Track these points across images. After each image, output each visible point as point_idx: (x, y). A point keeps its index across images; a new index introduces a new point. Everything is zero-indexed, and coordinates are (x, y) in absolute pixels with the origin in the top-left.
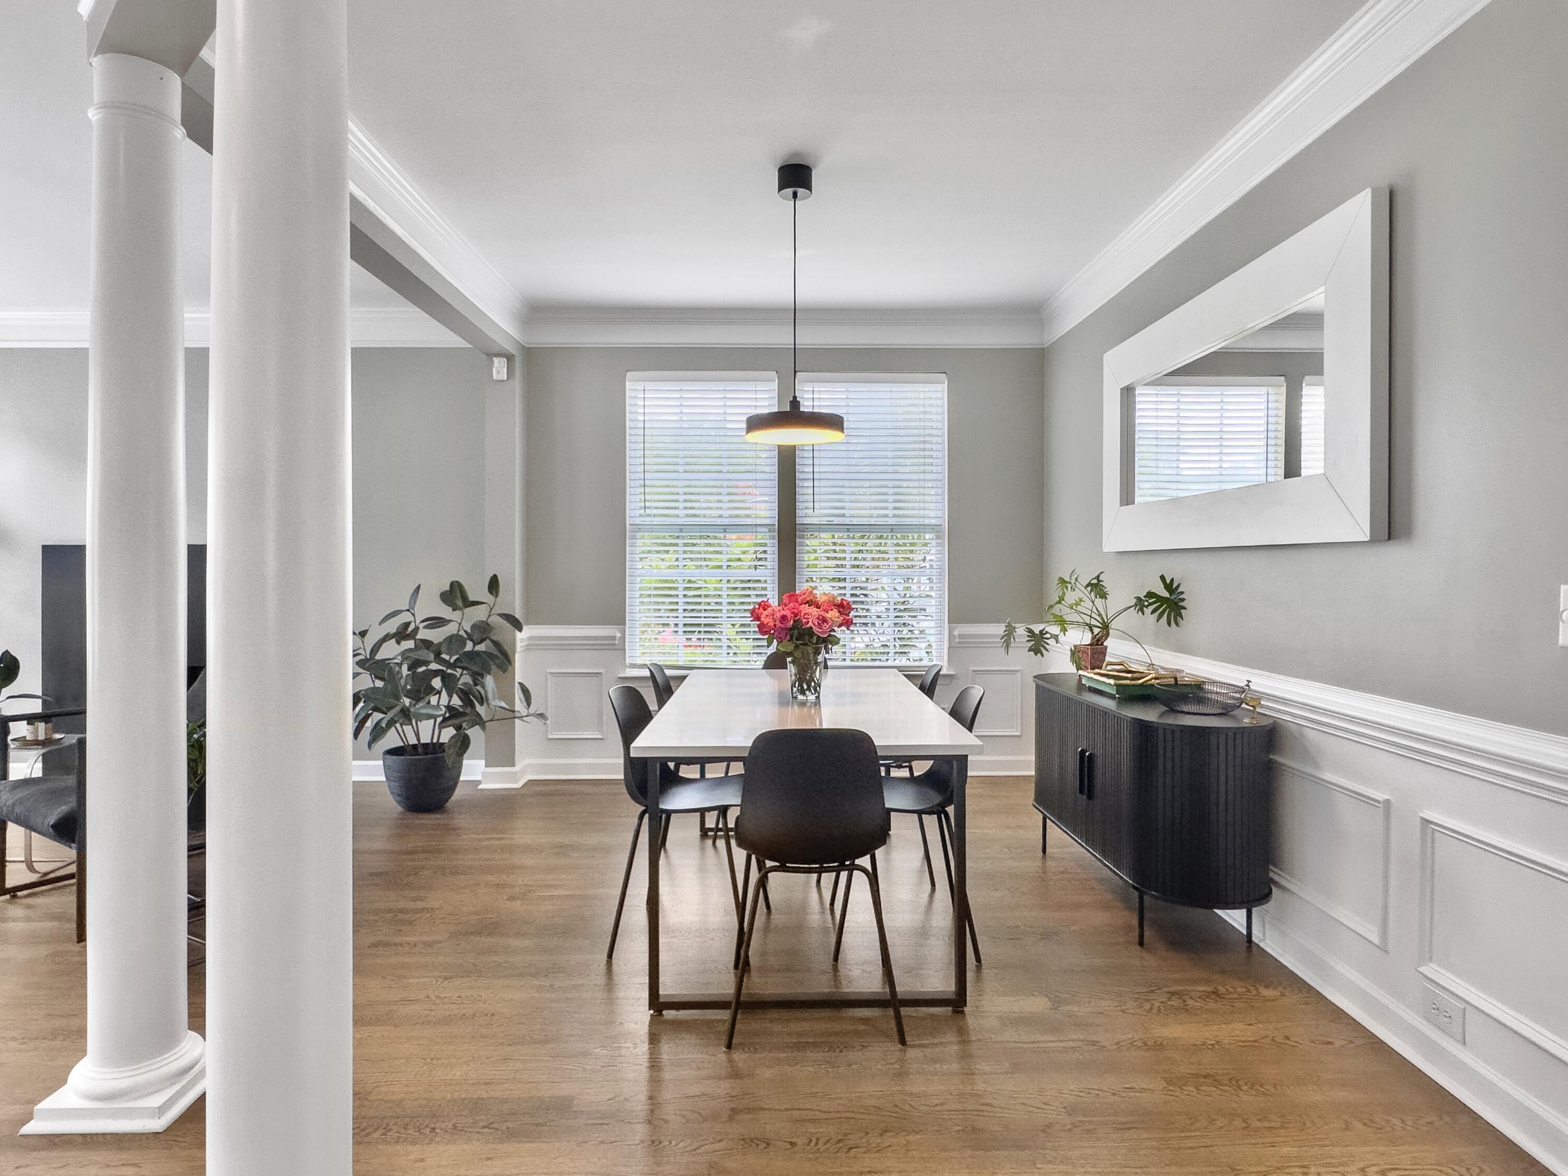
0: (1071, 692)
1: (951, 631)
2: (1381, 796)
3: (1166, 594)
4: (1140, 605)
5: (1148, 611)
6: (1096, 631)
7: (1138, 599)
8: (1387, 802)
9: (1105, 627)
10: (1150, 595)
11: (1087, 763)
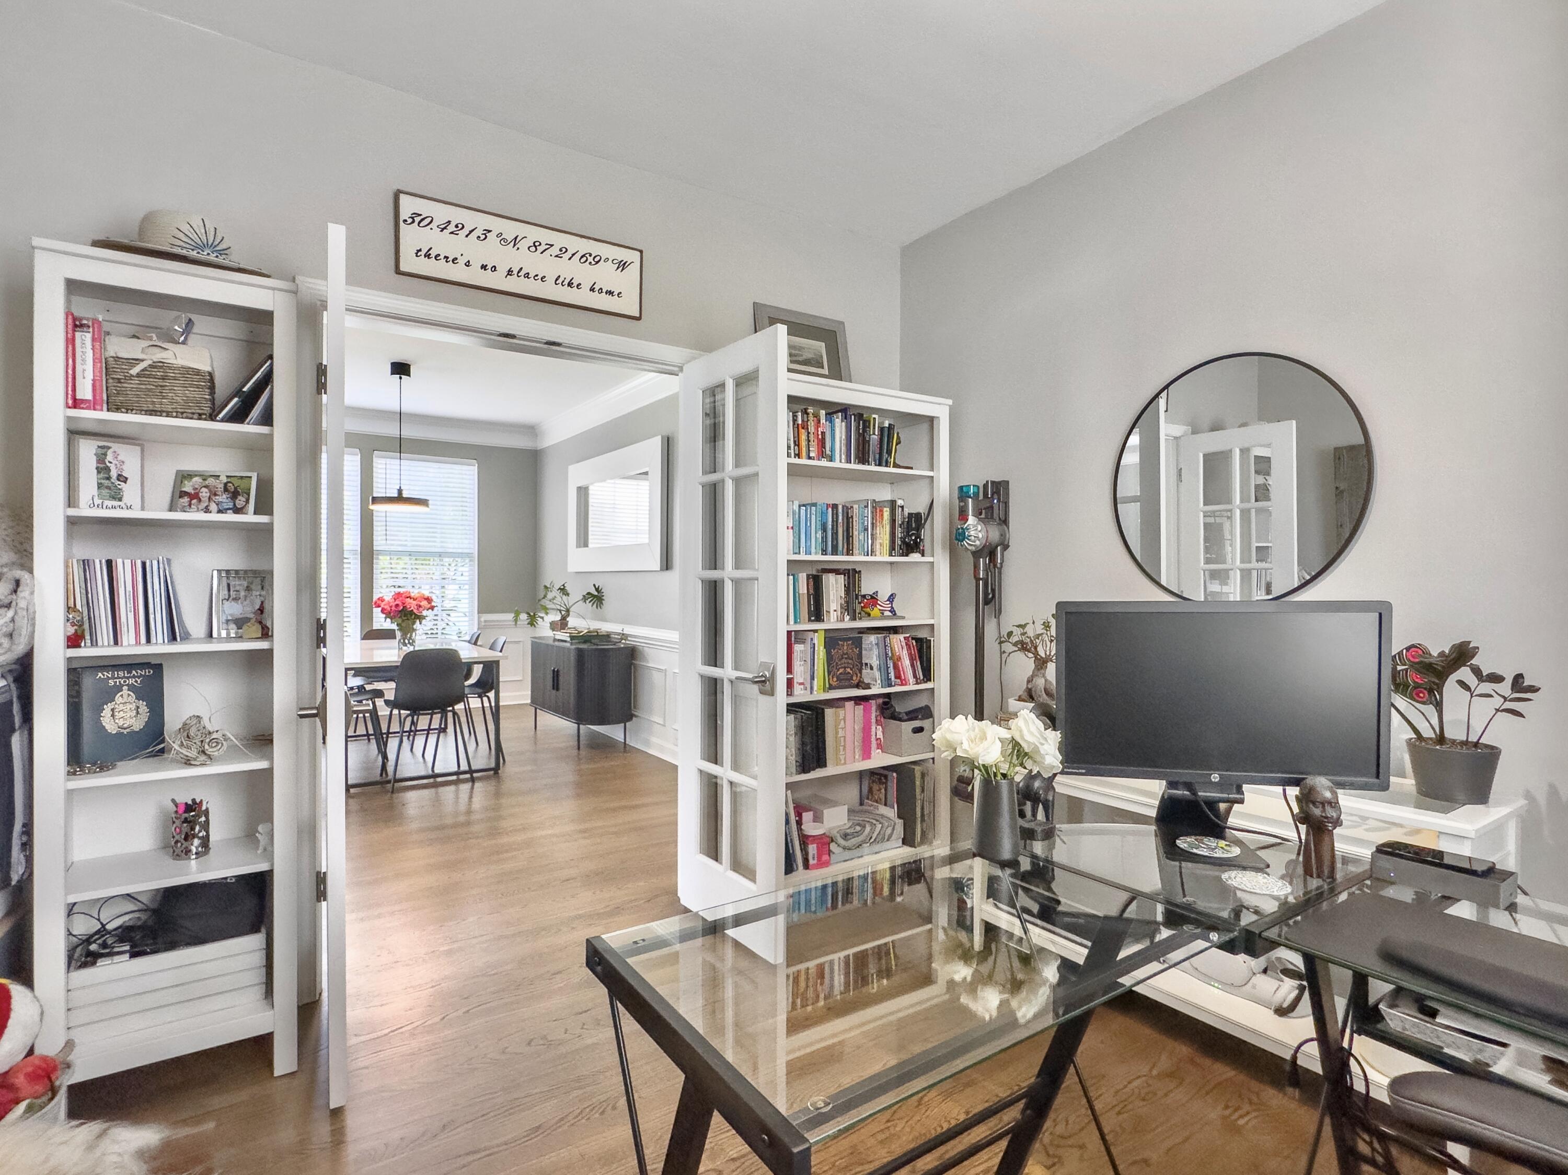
0: (551, 642)
1: (479, 618)
2: (663, 668)
3: (596, 593)
4: (585, 599)
5: (587, 602)
6: (563, 613)
7: (584, 596)
8: (666, 670)
9: (568, 611)
10: (589, 593)
11: (556, 674)
